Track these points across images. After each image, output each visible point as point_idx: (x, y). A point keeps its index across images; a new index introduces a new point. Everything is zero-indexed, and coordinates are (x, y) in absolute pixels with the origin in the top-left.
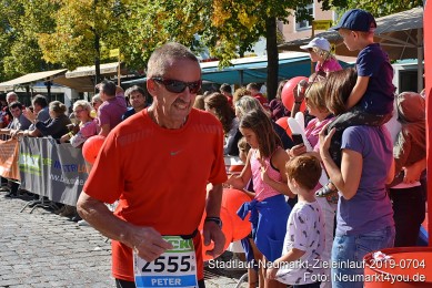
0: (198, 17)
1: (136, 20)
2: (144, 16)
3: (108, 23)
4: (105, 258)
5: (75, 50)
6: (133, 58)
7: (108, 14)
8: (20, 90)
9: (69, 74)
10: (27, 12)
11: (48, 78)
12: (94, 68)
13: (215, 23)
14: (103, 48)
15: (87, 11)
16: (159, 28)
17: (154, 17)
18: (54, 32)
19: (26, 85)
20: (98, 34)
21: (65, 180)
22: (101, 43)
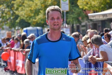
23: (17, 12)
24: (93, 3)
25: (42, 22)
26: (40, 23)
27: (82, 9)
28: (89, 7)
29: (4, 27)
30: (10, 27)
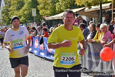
11: (77, 12)
23: (10, 17)
24: (46, 12)
25: (23, 22)
26: (21, 22)
27: (41, 15)
28: (45, 15)
29: (4, 24)
30: (7, 25)
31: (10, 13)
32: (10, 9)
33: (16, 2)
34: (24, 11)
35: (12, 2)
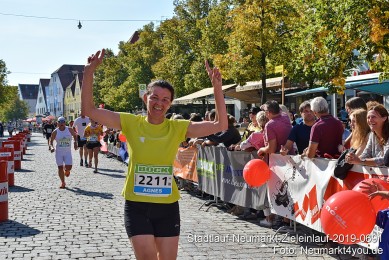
0: (357, 34)
1: (298, 39)
2: (306, 34)
3: (274, 42)
4: (271, 255)
5: (245, 67)
6: (295, 73)
7: (273, 35)
8: (197, 103)
9: (239, 88)
10: (204, 36)
12: (260, 82)
13: (374, 39)
14: (269, 65)
15: (256, 33)
16: (320, 45)
17: (315, 37)
18: (226, 52)
19: (203, 98)
20: (264, 53)
21: (235, 183)
22: (267, 60)
31: (102, 91)
32: (101, 84)
33: (113, 71)
34: (127, 88)
35: (106, 71)
